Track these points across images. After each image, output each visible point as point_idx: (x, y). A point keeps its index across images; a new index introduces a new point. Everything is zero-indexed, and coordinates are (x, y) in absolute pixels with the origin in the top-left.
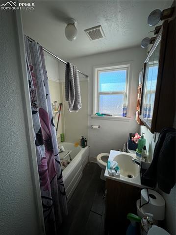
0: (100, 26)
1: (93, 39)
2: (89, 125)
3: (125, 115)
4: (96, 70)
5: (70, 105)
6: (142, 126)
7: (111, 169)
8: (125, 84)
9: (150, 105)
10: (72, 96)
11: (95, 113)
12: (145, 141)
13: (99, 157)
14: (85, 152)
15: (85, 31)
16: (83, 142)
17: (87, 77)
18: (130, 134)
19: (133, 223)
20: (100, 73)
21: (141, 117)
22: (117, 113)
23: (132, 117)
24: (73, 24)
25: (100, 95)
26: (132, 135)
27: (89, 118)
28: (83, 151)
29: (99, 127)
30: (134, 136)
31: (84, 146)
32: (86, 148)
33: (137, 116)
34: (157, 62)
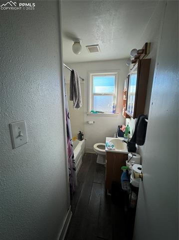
0: (98, 45)
1: (91, 52)
2: (85, 121)
3: (114, 112)
4: (91, 74)
5: (74, 104)
6: (127, 119)
7: (109, 146)
8: (114, 87)
9: (132, 104)
10: (76, 97)
11: (90, 111)
12: (129, 128)
13: (95, 146)
14: (83, 144)
15: (86, 46)
16: (81, 137)
17: (83, 80)
18: (119, 126)
19: (124, 171)
20: (94, 77)
21: (127, 112)
22: (108, 110)
23: (120, 113)
24: (79, 43)
25: (95, 96)
26: (120, 127)
27: (85, 115)
28: (81, 143)
29: (94, 122)
30: (122, 127)
31: (81, 139)
32: (83, 141)
33: (123, 112)
34: (136, 72)
